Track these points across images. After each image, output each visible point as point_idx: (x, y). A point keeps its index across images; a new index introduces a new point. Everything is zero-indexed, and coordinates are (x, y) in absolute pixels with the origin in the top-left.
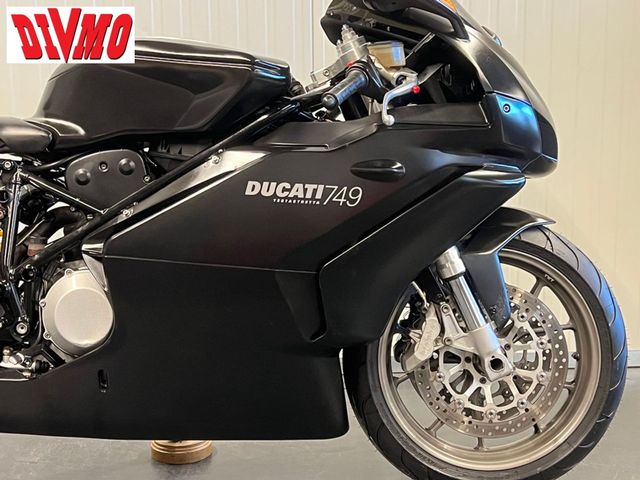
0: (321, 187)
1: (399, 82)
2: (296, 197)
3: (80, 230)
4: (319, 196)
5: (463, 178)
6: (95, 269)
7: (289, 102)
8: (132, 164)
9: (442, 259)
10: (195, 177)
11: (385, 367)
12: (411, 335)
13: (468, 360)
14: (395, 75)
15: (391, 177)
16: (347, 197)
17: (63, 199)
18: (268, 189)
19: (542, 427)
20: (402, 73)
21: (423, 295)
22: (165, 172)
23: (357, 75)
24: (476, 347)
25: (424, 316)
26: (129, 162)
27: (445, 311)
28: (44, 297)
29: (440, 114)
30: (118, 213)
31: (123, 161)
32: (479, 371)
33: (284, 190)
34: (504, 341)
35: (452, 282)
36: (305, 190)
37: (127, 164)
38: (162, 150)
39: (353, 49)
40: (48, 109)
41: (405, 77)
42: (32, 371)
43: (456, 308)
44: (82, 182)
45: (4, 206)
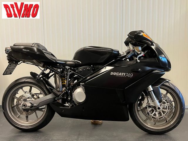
0: (125, 73)
1: (140, 54)
2: (120, 75)
3: (80, 80)
4: (124, 75)
5: (153, 72)
6: (83, 88)
7: (119, 57)
9: (148, 88)
10: (101, 71)
11: (137, 108)
12: (142, 102)
13: (153, 107)
14: (139, 52)
15: (139, 72)
16: (130, 75)
17: (77, 75)
18: (115, 74)
19: (168, 121)
21: (144, 94)
22: (95, 70)
23: (132, 52)
24: (155, 105)
25: (145, 98)
27: (149, 97)
28: (73, 93)
29: (148, 60)
30: (87, 77)
32: (155, 110)
33: (118, 74)
34: (160, 104)
35: (150, 92)
36: (122, 74)
37: (89, 69)
38: (95, 66)
39: (131, 48)
40: (75, 58)
41: (141, 53)
42: (71, 106)
43: (151, 97)
44: (80, 72)
45: (67, 76)
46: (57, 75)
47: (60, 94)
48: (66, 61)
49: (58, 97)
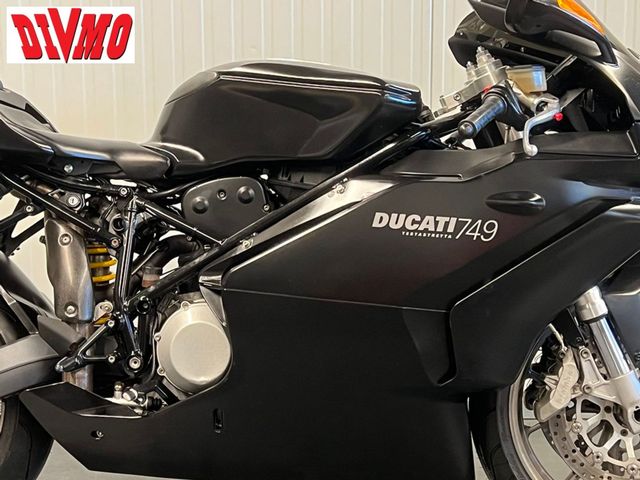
0: (453, 220)
1: (539, 109)
2: (426, 230)
3: (197, 261)
4: (451, 229)
5: (609, 213)
6: (213, 303)
7: (419, 129)
8: (251, 192)
9: (582, 300)
11: (516, 416)
12: (546, 381)
13: (608, 410)
14: (535, 101)
15: (530, 210)
16: (481, 231)
17: (178, 228)
18: (396, 222)
20: (543, 99)
21: (560, 338)
22: (285, 202)
23: (495, 101)
25: (561, 360)
26: (248, 190)
27: (585, 355)
28: (158, 330)
29: (582, 144)
30: (236, 244)
31: (242, 190)
32: (621, 423)
33: (414, 222)
35: (593, 325)
36: (436, 223)
37: (246, 192)
38: (282, 178)
39: (489, 73)
40: (165, 133)
41: (546, 103)
42: (143, 408)
43: (597, 353)
44: (200, 210)
45: (120, 234)
46: (62, 230)
47: (83, 340)
48: (113, 151)
49: (68, 354)
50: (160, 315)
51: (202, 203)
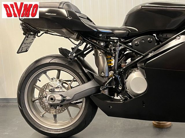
6: (142, 71)
26: (150, 39)
30: (148, 55)
40: (126, 24)
44: (137, 45)
45: (115, 53)
46: (99, 52)
47: (106, 82)
48: (113, 30)
49: (103, 86)
50: (127, 75)
51: (137, 43)
